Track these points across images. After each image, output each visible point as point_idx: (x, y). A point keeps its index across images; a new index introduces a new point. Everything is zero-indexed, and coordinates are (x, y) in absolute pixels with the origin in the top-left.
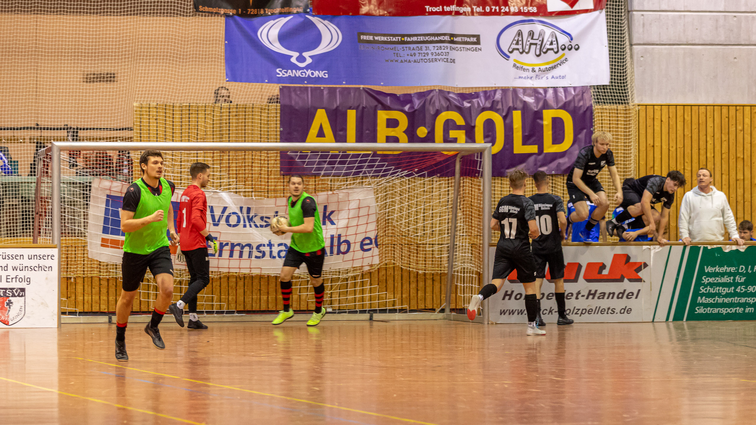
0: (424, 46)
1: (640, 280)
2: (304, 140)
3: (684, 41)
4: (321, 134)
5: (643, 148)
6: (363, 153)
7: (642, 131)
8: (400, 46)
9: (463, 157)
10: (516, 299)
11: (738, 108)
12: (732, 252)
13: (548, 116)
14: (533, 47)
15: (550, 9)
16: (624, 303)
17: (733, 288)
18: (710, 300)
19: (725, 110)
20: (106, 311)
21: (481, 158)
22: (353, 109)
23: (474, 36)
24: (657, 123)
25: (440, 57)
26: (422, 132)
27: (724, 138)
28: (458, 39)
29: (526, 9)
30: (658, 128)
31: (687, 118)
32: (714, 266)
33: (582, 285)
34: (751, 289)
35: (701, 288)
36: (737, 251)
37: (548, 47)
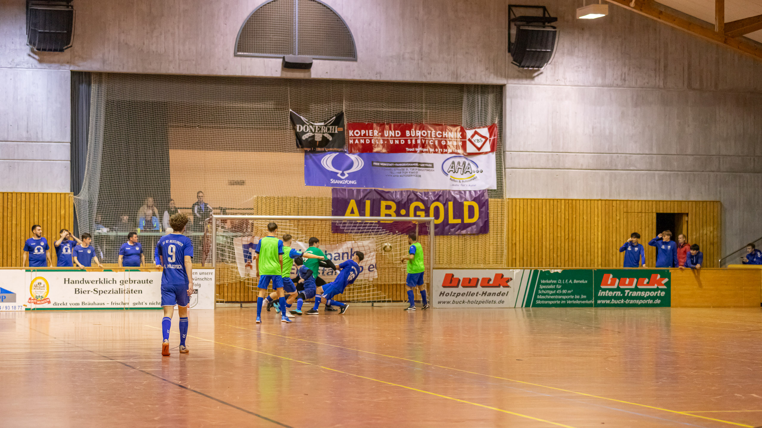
0: (405, 168)
1: (508, 287)
2: (344, 215)
3: (531, 167)
4: (352, 212)
5: (510, 221)
6: (371, 222)
7: (510, 212)
8: (393, 168)
9: (421, 224)
10: (446, 295)
11: (558, 200)
12: (555, 273)
13: (466, 204)
14: (460, 170)
15: (468, 151)
16: (501, 298)
17: (555, 291)
18: (543, 297)
19: (552, 202)
20: (239, 301)
21: (429, 225)
22: (369, 200)
23: (430, 164)
24: (518, 208)
25: (413, 174)
26: (403, 212)
27: (552, 215)
28: (421, 165)
29: (455, 151)
30: (518, 211)
31: (533, 205)
32: (546, 280)
33: (479, 289)
34: (564, 291)
35: (539, 291)
36: (557, 272)
37: (467, 170)
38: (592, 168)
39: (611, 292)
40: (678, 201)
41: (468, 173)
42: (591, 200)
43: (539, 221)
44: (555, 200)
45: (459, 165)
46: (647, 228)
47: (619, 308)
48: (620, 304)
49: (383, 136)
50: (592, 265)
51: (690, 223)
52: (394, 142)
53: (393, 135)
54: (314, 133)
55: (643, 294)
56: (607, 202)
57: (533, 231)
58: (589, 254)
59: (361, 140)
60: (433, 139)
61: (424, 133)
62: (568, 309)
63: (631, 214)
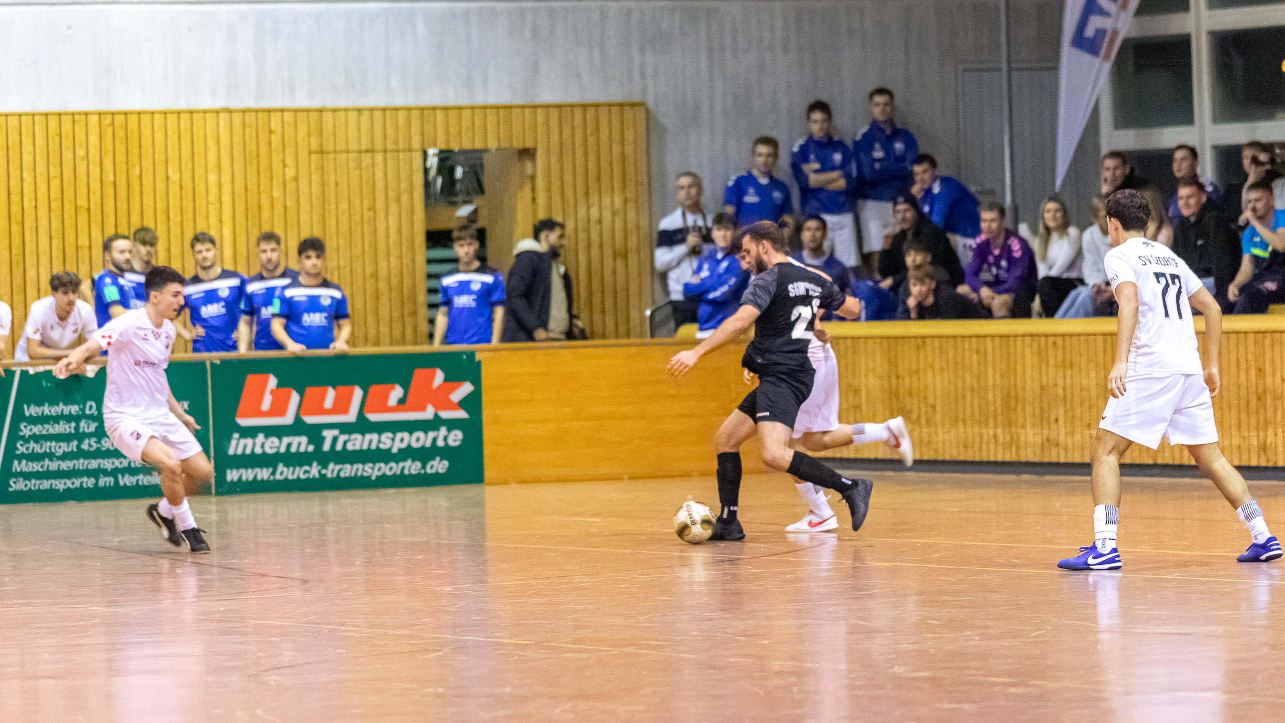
11: (77, 117)
17: (75, 443)
18: (35, 467)
19: (53, 122)
27: (54, 172)
32: (39, 404)
35: (18, 445)
39: (275, 440)
40: (497, 108)
42: (191, 112)
44: (63, 117)
46: (393, 207)
47: (303, 494)
48: (308, 479)
51: (540, 182)
55: (386, 441)
56: (250, 118)
62: (124, 505)
63: (335, 159)
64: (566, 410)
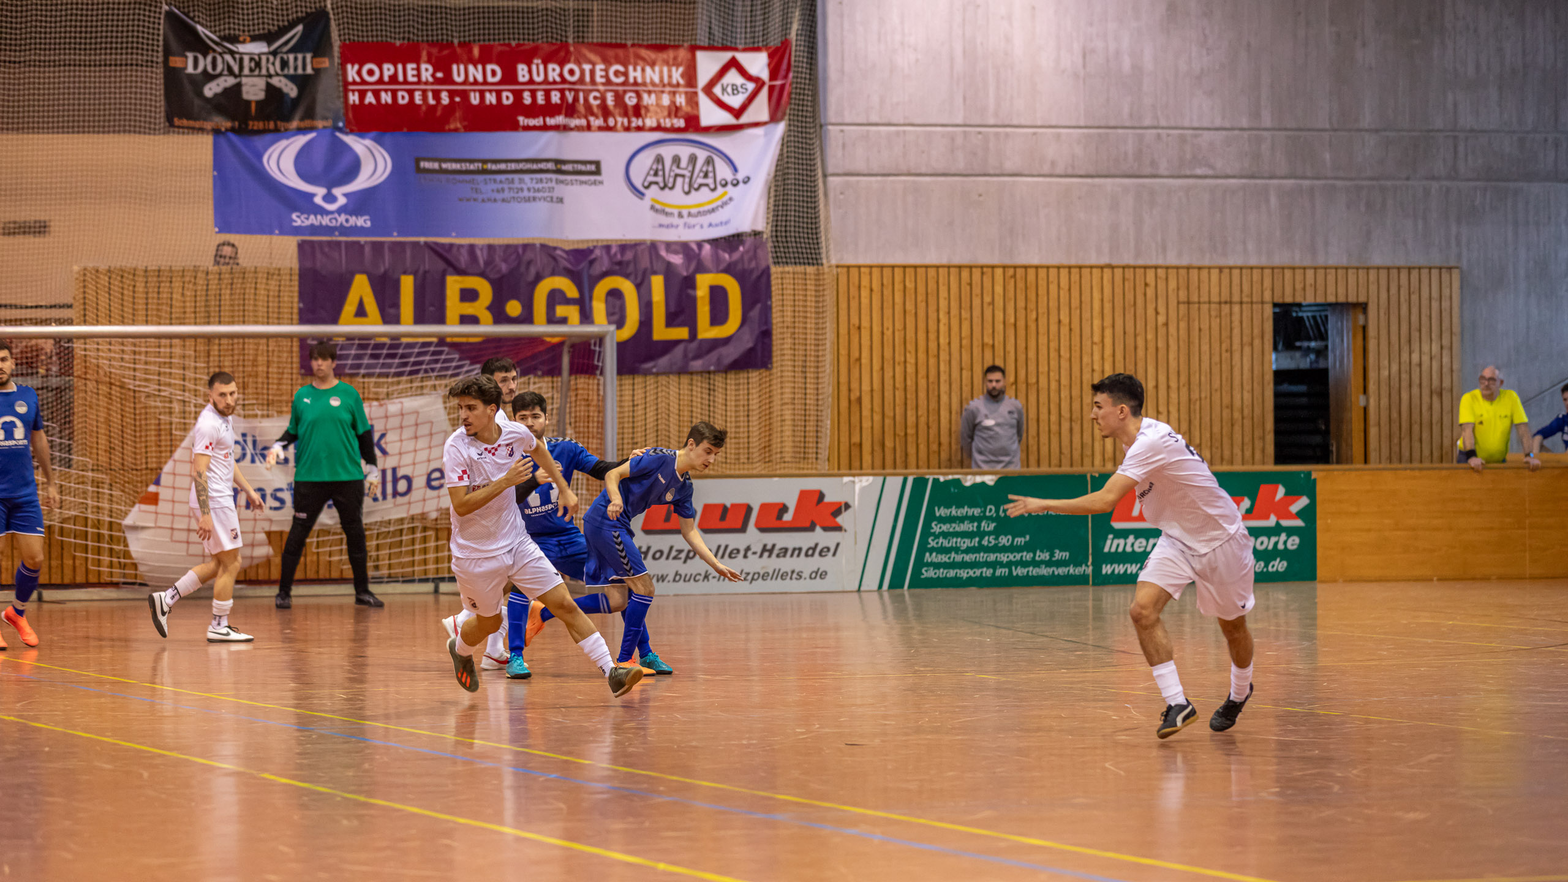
0: (516, 177)
1: (838, 528)
2: (335, 321)
3: (904, 168)
4: (361, 312)
5: (843, 331)
6: (421, 340)
7: (843, 305)
8: (481, 178)
9: (573, 346)
10: (654, 558)
11: (985, 270)
12: (975, 486)
13: (704, 282)
14: (679, 180)
15: (705, 122)
16: (816, 562)
17: (977, 539)
18: (943, 558)
19: (965, 274)
21: (600, 346)
22: (410, 274)
23: (591, 162)
24: (865, 293)
25: (540, 195)
26: (514, 308)
27: (965, 314)
28: (565, 167)
29: (668, 123)
31: (910, 285)
32: (948, 507)
33: (753, 537)
34: (1004, 540)
35: (930, 540)
36: (983, 484)
37: (701, 181)
38: (1082, 173)
40: (1336, 268)
41: (704, 189)
42: (1080, 267)
43: (927, 332)
44: (974, 270)
45: (678, 167)
46: (1247, 350)
49: (448, 79)
50: (1087, 461)
51: (1372, 332)
52: (482, 98)
53: (480, 78)
54: (240, 76)
56: (1129, 274)
57: (911, 359)
58: (1077, 428)
59: (383, 95)
60: (601, 88)
61: (572, 72)
62: (1015, 591)
63: (1199, 309)
64: (1387, 521)
